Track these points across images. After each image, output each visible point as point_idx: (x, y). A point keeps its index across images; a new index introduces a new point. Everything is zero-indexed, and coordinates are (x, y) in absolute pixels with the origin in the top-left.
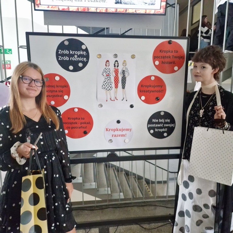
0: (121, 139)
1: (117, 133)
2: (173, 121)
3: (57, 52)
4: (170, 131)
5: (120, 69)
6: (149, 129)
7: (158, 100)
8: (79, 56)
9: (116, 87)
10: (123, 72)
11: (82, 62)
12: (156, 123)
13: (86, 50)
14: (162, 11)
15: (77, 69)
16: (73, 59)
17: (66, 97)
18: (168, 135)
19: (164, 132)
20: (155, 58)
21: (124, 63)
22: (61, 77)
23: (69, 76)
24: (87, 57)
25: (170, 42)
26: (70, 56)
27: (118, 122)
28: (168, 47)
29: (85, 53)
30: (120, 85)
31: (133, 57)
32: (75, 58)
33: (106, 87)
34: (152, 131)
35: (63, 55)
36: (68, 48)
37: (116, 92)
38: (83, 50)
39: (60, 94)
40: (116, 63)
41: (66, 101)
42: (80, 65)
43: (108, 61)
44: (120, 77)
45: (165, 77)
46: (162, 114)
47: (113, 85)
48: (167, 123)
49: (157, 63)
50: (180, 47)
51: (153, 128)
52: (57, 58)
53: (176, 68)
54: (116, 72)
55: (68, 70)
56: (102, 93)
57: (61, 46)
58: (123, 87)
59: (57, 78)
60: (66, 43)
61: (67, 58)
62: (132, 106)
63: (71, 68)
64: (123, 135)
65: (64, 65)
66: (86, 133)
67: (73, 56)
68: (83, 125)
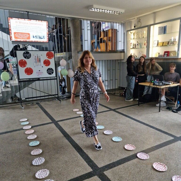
0: (40, 75)
1: (39, 73)
2: (53, 70)
3: (23, 55)
4: (53, 73)
5: (39, 58)
6: (47, 72)
7: (49, 65)
8: (28, 55)
9: (38, 62)
10: (40, 59)
11: (30, 57)
12: (49, 71)
13: (30, 54)
14: (48, 42)
15: (28, 58)
16: (27, 56)
17: (26, 65)
18: (52, 74)
19: (51, 73)
20: (47, 55)
21: (40, 57)
22: (25, 60)
23: (26, 60)
24: (31, 55)
25: (50, 52)
26: (26, 55)
27: (39, 71)
28: (50, 53)
29: (30, 55)
30: (39, 62)
31: (42, 55)
32: (28, 56)
33: (36, 62)
34: (48, 73)
35: (25, 55)
36: (26, 53)
37: (38, 64)
38: (29, 54)
39: (24, 64)
40: (38, 57)
41: (26, 66)
42: (29, 57)
43: (35, 56)
44: (39, 60)
45: (50, 60)
46: (50, 68)
47: (37, 62)
48: (52, 71)
49: (47, 57)
50: (53, 53)
51: (48, 72)
52: (23, 56)
53: (52, 58)
54: (38, 59)
55: (26, 58)
56: (35, 64)
57: (24, 53)
58: (40, 62)
59: (24, 61)
60: (25, 52)
61: (26, 56)
62: (42, 67)
63: (27, 58)
64: (41, 74)
65: (25, 57)
66: (31, 74)
67: (27, 55)
68: (31, 72)
